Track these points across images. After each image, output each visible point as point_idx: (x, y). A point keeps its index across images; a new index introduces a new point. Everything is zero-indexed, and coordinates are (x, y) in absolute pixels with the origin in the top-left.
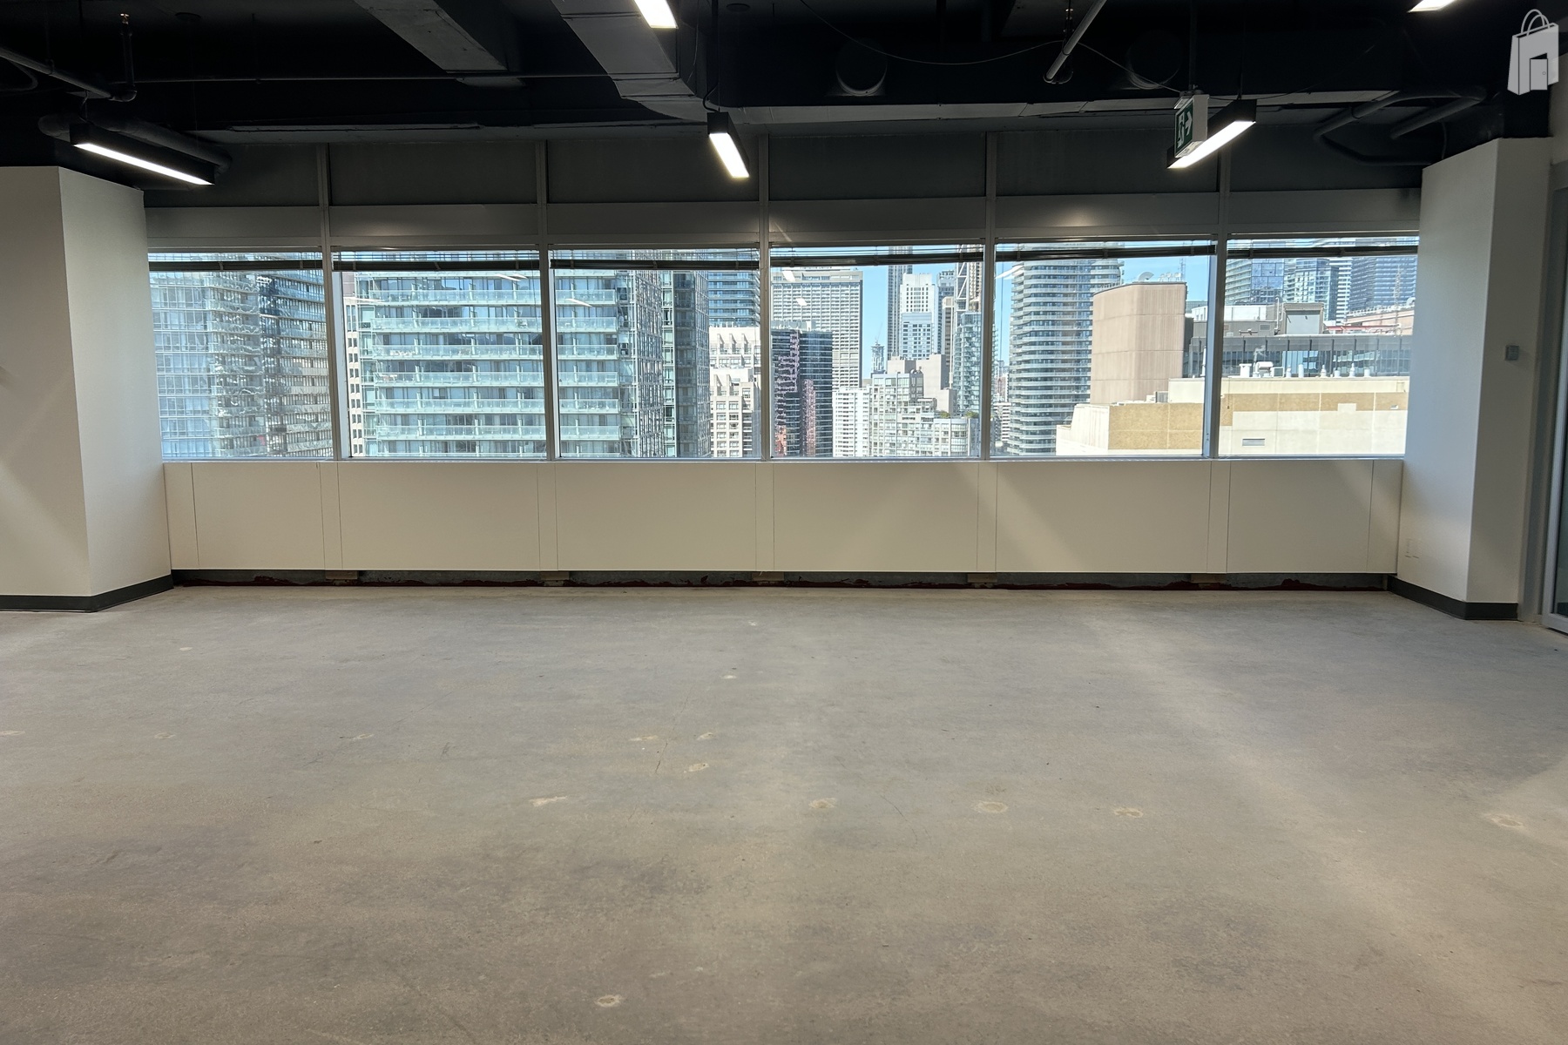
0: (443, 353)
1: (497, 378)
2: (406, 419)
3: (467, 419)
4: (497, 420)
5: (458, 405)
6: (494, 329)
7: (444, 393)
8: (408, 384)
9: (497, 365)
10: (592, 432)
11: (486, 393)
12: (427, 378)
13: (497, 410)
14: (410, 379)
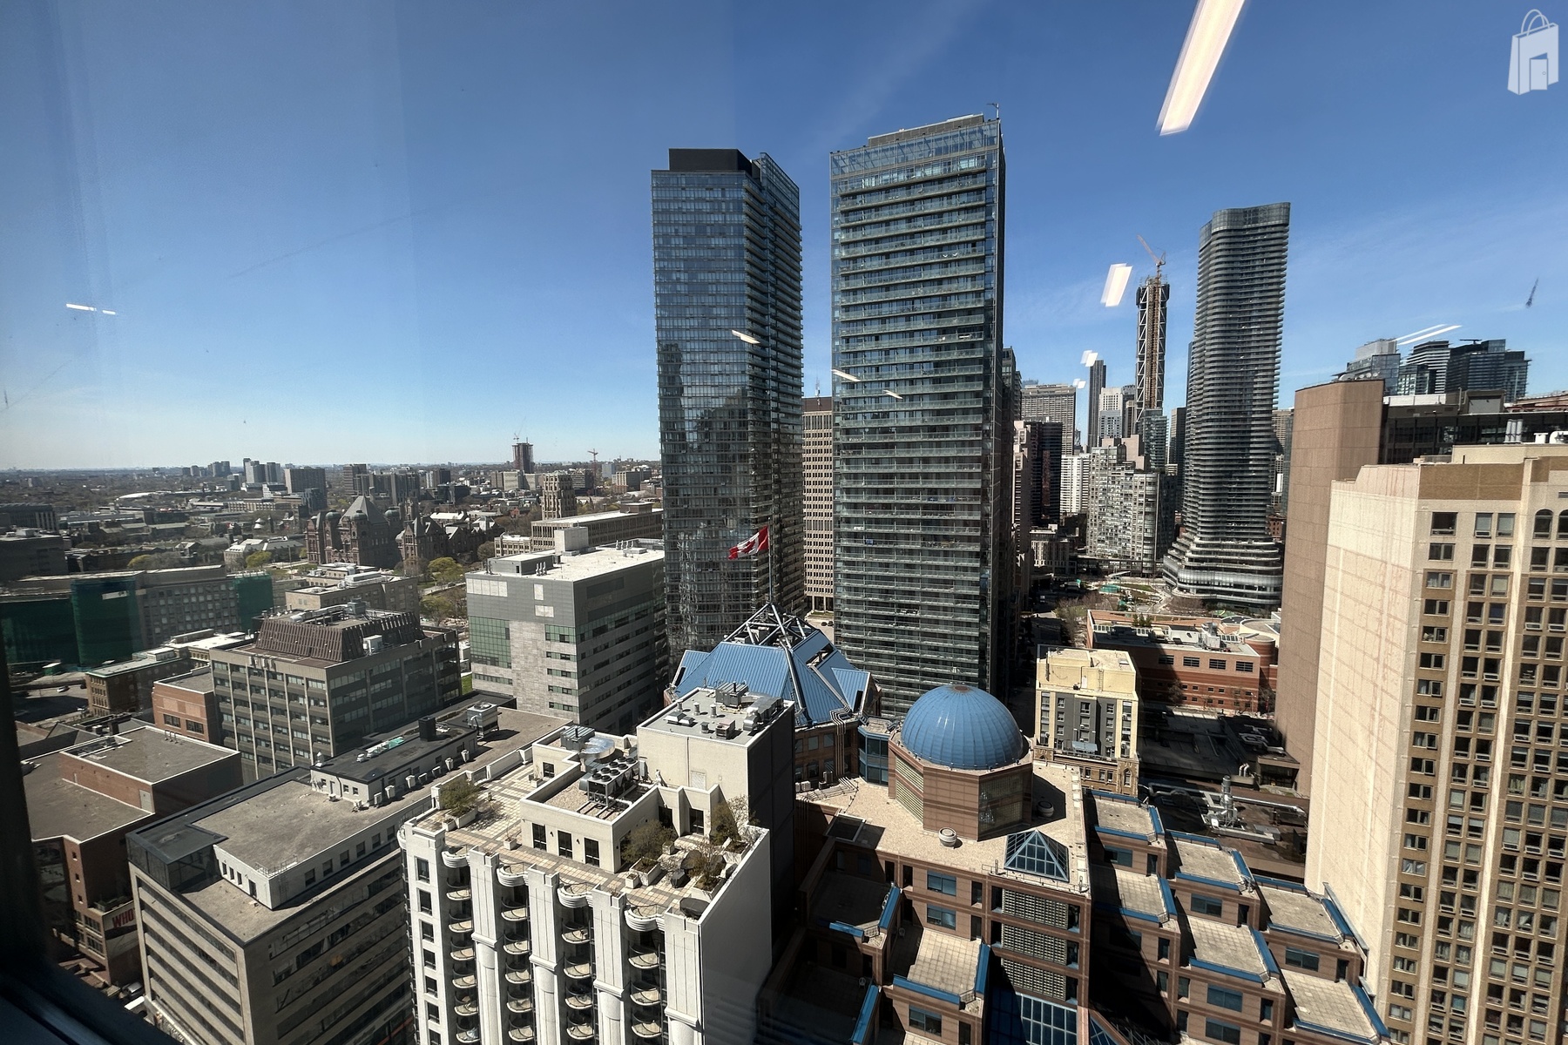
0: (878, 439)
1: (908, 452)
2: (856, 476)
3: (891, 476)
4: (907, 476)
5: (886, 468)
6: (908, 424)
7: (877, 461)
8: (859, 456)
9: (909, 445)
10: (964, 482)
11: (901, 461)
12: (869, 453)
13: (908, 470)
14: (859, 453)
